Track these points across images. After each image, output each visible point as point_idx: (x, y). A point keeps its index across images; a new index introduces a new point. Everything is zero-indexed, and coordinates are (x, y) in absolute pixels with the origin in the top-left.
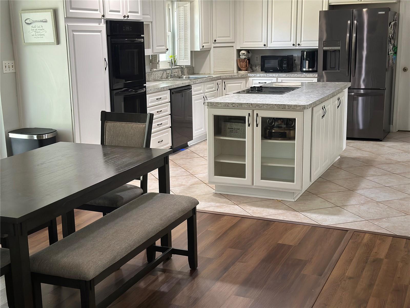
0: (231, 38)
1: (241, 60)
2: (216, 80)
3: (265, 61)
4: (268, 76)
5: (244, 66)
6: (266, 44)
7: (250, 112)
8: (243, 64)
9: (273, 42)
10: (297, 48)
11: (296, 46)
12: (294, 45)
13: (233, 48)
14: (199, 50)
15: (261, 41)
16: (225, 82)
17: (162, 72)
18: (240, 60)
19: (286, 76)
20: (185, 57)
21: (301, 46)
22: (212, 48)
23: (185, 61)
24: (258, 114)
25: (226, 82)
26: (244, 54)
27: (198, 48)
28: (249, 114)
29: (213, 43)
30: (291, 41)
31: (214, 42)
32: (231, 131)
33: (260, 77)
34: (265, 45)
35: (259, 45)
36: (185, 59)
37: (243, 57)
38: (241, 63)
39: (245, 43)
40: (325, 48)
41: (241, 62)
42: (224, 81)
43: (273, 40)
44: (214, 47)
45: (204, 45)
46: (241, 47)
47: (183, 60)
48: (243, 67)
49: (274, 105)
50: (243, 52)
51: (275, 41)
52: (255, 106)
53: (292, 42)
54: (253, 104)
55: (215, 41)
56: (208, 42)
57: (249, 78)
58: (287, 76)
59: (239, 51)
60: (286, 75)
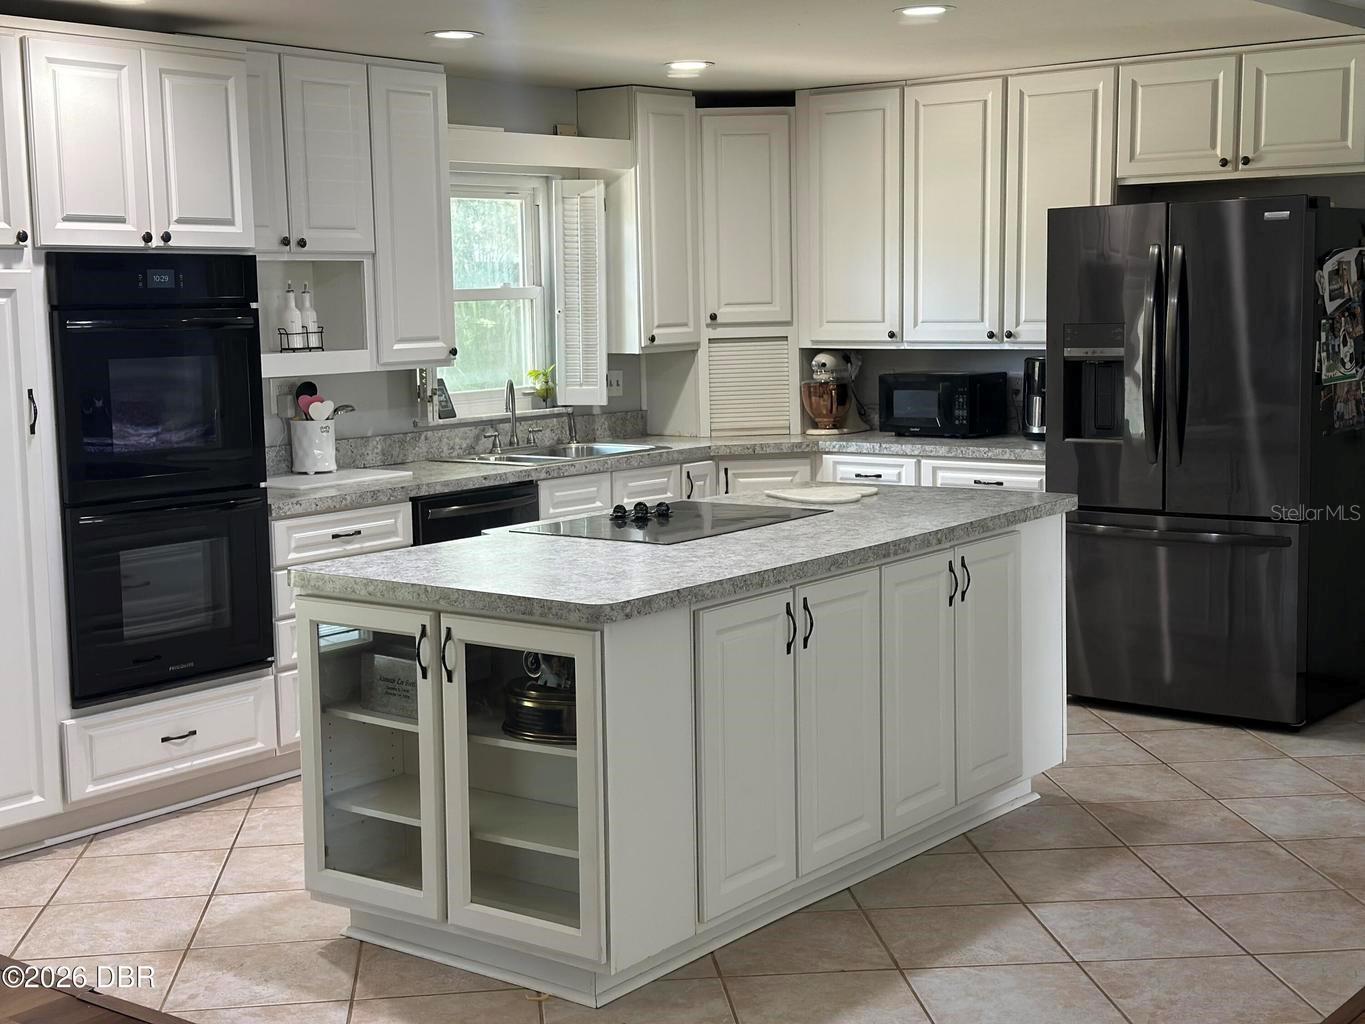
0: (778, 309)
1: (812, 389)
2: (682, 464)
3: (896, 392)
4: (885, 452)
5: (825, 412)
6: (896, 330)
7: (426, 619)
8: (822, 403)
9: (923, 322)
10: (1007, 347)
11: (1002, 341)
12: (991, 335)
13: (786, 343)
14: (637, 351)
15: (880, 319)
16: (726, 470)
17: (472, 432)
18: (809, 387)
19: (949, 452)
20: (586, 377)
21: (1019, 340)
22: (704, 343)
23: (587, 388)
24: (453, 632)
25: (731, 469)
26: (824, 365)
27: (633, 345)
28: (424, 627)
29: (708, 326)
30: (982, 321)
31: (709, 321)
32: (389, 691)
33: (861, 454)
34: (892, 335)
35: (871, 335)
36: (587, 383)
37: (822, 377)
38: (813, 398)
39: (827, 326)
40: (1069, 352)
41: (815, 396)
42: (723, 464)
43: (920, 319)
44: (711, 341)
45: (656, 332)
46: (814, 342)
47: (577, 387)
48: (822, 413)
49: (496, 600)
50: (821, 358)
51: (927, 319)
52: (437, 597)
53: (987, 325)
54: (429, 589)
55: (713, 317)
56: (685, 321)
57: (824, 456)
58: (953, 454)
59: (809, 354)
60: (947, 448)
